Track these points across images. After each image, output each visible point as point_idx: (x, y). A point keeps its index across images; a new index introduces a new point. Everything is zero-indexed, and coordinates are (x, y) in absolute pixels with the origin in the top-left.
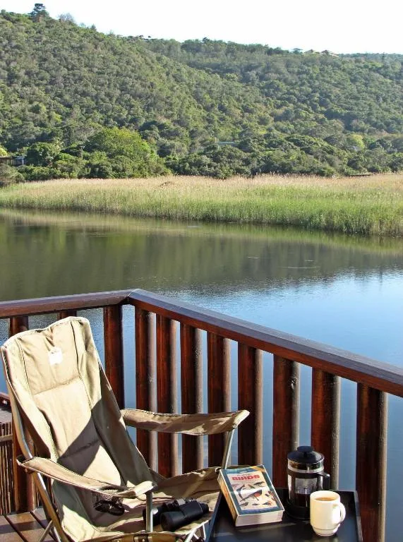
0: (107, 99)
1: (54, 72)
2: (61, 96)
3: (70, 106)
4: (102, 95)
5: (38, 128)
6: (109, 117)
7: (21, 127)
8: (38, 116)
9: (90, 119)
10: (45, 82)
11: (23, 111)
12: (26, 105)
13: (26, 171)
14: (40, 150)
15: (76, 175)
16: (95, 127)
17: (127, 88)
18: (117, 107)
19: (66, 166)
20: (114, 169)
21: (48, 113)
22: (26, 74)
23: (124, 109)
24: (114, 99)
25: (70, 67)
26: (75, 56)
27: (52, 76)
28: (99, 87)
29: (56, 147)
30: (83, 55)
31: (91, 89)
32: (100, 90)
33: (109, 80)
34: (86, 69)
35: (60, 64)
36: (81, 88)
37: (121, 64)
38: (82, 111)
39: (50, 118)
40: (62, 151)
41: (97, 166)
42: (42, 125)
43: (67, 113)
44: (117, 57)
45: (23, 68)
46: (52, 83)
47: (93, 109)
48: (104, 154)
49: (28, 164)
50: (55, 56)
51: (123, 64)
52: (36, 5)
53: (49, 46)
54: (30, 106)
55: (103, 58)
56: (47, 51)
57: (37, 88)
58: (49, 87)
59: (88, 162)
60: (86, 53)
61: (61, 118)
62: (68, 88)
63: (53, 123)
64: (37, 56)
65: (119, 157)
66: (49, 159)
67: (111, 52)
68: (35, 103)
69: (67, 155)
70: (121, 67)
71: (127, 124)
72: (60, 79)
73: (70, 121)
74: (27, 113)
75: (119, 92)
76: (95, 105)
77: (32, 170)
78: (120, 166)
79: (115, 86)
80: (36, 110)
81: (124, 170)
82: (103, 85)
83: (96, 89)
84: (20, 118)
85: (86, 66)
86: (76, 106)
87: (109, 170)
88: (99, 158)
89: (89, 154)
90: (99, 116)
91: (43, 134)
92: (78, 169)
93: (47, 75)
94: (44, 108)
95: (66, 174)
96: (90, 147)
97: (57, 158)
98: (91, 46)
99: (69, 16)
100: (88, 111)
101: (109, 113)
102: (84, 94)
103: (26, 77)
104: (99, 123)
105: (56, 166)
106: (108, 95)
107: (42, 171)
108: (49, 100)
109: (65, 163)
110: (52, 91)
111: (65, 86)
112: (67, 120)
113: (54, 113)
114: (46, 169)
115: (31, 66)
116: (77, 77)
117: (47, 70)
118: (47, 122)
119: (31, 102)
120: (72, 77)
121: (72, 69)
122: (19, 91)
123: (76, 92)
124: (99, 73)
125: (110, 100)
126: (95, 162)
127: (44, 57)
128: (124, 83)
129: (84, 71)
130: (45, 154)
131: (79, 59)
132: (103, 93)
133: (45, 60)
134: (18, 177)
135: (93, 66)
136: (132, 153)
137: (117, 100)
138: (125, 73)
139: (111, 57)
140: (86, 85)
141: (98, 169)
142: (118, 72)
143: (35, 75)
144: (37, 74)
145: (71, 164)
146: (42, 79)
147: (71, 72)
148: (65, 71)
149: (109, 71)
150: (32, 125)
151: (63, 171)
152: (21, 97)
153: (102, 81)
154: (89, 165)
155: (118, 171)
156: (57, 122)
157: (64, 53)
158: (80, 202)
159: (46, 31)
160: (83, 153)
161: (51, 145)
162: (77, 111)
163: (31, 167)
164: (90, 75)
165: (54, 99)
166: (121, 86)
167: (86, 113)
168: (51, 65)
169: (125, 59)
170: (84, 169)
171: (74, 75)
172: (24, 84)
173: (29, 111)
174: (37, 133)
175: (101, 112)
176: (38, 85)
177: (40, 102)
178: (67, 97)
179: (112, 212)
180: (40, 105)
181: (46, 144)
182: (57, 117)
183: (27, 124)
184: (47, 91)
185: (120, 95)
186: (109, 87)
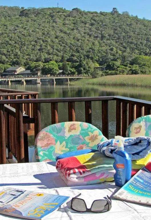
0: (141, 45)
1: (119, 35)
2: (122, 44)
3: (125, 48)
4: (139, 43)
5: (112, 57)
7: (105, 56)
8: (112, 52)
9: (133, 53)
10: (116, 38)
11: (107, 50)
12: (108, 48)
13: (106, 72)
14: (112, 64)
15: (126, 74)
16: (134, 56)
17: (149, 40)
18: (145, 48)
19: (122, 70)
20: (141, 71)
21: (116, 51)
22: (108, 36)
23: (148, 49)
24: (144, 45)
25: (126, 32)
26: (128, 28)
27: (119, 36)
28: (138, 40)
29: (118, 63)
30: (131, 27)
31: (134, 41)
32: (138, 41)
33: (142, 37)
34: (132, 33)
35: (122, 31)
36: (130, 40)
37: (147, 30)
38: (130, 49)
39: (117, 52)
40: (120, 65)
41: (134, 70)
42: (114, 55)
43: (124, 51)
44: (146, 27)
45: (107, 33)
46: (118, 39)
47: (135, 49)
48: (138, 65)
49: (107, 70)
50: (120, 28)
51: (148, 30)
52: (114, 8)
53: (118, 24)
54: (109, 48)
55: (140, 28)
56: (117, 26)
57: (112, 41)
58: (117, 40)
59: (131, 69)
60: (133, 26)
61: (122, 53)
62: (125, 41)
63: (118, 54)
64: (113, 28)
65: (144, 66)
66: (115, 68)
67: (143, 25)
68: (111, 47)
69: (122, 66)
70: (147, 32)
71: (149, 55)
72: (122, 37)
73: (125, 54)
74: (108, 51)
75: (145, 42)
76: (136, 47)
77: (108, 72)
78: (144, 70)
79: (144, 39)
80: (112, 50)
81: (145, 72)
82: (139, 39)
83: (136, 41)
84: (105, 53)
85: (133, 32)
86: (128, 48)
87: (139, 72)
88: (135, 67)
89: (131, 66)
90: (137, 51)
91: (114, 59)
92: (126, 71)
93: (117, 36)
94: (115, 49)
95: (121, 73)
96: (132, 63)
97: (118, 67)
98: (135, 23)
99: (126, 12)
100: (133, 49)
101: (141, 51)
102: (131, 43)
103: (108, 37)
104: (137, 54)
105: (117, 70)
106: (141, 43)
107: (112, 72)
108: (117, 45)
109: (121, 69)
110: (118, 42)
111: (124, 40)
112: (124, 53)
113: (119, 51)
114: (114, 72)
115: (110, 32)
116: (128, 36)
117: (117, 34)
118: (116, 54)
119: (110, 47)
120: (126, 36)
121: (127, 33)
122: (105, 42)
123: (128, 42)
124: (138, 34)
125: (142, 45)
126: (134, 69)
127: (116, 29)
128: (148, 38)
129: (132, 34)
130: (113, 66)
131: (130, 29)
132: (139, 42)
133: (116, 30)
134: (102, 74)
135: (135, 31)
136: (149, 66)
137: (145, 45)
138: (148, 34)
139: (143, 27)
140: (132, 39)
141: (134, 71)
142: (146, 34)
143: (112, 36)
144: (113, 36)
145: (123, 69)
146: (114, 37)
147: (126, 34)
148: (124, 34)
149: (142, 33)
150: (110, 55)
151: (120, 72)
152: (106, 45)
153: (139, 37)
154: (130, 70)
155: (143, 72)
156: (120, 54)
157: (124, 27)
159: (117, 18)
160: (129, 65)
161: (116, 62)
162: (128, 50)
163: (108, 71)
164: (134, 35)
165: (119, 45)
166: (147, 39)
168: (118, 32)
169: (149, 28)
170: (129, 71)
171: (127, 35)
172: (107, 40)
173: (109, 50)
174: (112, 59)
176: (113, 40)
177: (114, 46)
178: (124, 44)
179: (137, 86)
180: (113, 48)
181: (114, 62)
182: (120, 52)
183: (107, 55)
184: (116, 42)
185: (146, 43)
186: (142, 40)
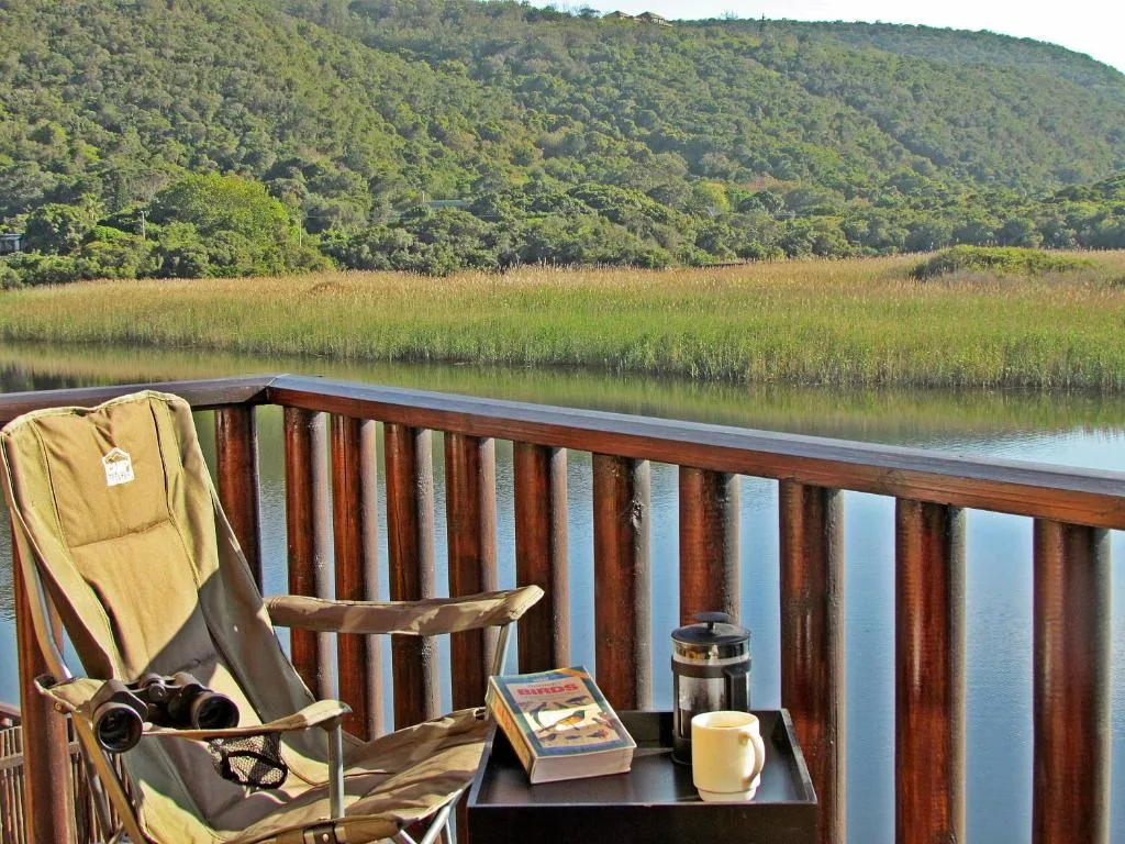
0: (196, 114)
1: (81, 58)
2: (96, 107)
3: (114, 128)
4: (185, 105)
5: (50, 175)
6: (199, 150)
7: (12, 172)
8: (49, 150)
9: (160, 156)
10: (62, 78)
11: (16, 139)
12: (22, 126)
13: (24, 264)
14: (55, 221)
15: (133, 273)
16: (170, 172)
17: (235, 91)
18: (217, 130)
19: (111, 252)
20: (213, 259)
21: (69, 142)
22: (20, 62)
23: (231, 135)
24: (210, 114)
25: (115, 47)
26: (126, 23)
27: (78, 67)
28: (178, 89)
29: (88, 213)
30: (143, 23)
31: (161, 94)
32: (179, 95)
33: (197, 74)
34: (149, 52)
35: (94, 41)
36: (140, 92)
37: (223, 41)
38: (142, 137)
39: (73, 153)
40: (102, 223)
41: (177, 252)
42: (57, 168)
43: (110, 144)
44: (215, 26)
45: (15, 49)
46: (77, 79)
47: (165, 134)
48: (192, 227)
49: (28, 251)
50: (83, 23)
51: (228, 40)
54: (32, 128)
55: (186, 29)
56: (65, 14)
57: (45, 91)
58: (72, 88)
59: (157, 244)
60: (149, 17)
61: (98, 154)
62: (111, 91)
63: (79, 163)
64: (43, 23)
65: (223, 233)
66: (72, 240)
67: (202, 15)
68: (43, 123)
69: (111, 230)
70: (223, 48)
71: (237, 166)
72: (95, 73)
73: (115, 160)
74: (25, 142)
75: (220, 98)
76: (170, 127)
77: (37, 262)
78: (225, 253)
79: (212, 86)
80: (44, 137)
81: (233, 261)
82: (185, 84)
83: (170, 93)
84: (10, 154)
85: (149, 45)
86: (130, 128)
87: (203, 260)
88: (181, 235)
89: (158, 228)
90: (177, 148)
91: (60, 187)
92: (135, 261)
93: (68, 65)
94: (60, 134)
95: (111, 270)
96: (159, 216)
97: (90, 237)
100: (155, 139)
101: (200, 143)
102: (146, 103)
103: (22, 68)
104: (178, 163)
105: (87, 253)
106: (196, 105)
107: (59, 265)
108: (71, 115)
109: (109, 247)
110: (78, 96)
111: (106, 87)
112: (111, 157)
113: (83, 142)
114: (68, 260)
115: (32, 44)
116: (130, 69)
117: (67, 53)
118: (67, 163)
119: (33, 121)
120: (120, 68)
121: (120, 51)
122: (8, 96)
123: (129, 98)
124: (177, 60)
125: (203, 115)
126: (172, 245)
127: (60, 26)
128: (231, 81)
129: (146, 56)
130: (64, 229)
131: (134, 30)
132: (187, 100)
133: (62, 32)
134: (8, 276)
135: (163, 45)
136: (249, 227)
137: (216, 115)
138: (231, 60)
139: (200, 22)
140: (150, 85)
141: (177, 260)
142: (216, 57)
143: (40, 64)
144: (45, 61)
145: (120, 250)
146: (56, 72)
147: (117, 57)
148: (105, 56)
149: (198, 55)
150: (35, 168)
151: (103, 263)
152: (13, 110)
153: (183, 75)
154: (157, 251)
155: (220, 263)
156: (90, 161)
157: (102, 17)
158: (142, 328)
160: (146, 226)
161: (78, 210)
162: (132, 138)
163: (35, 255)
164: (159, 63)
165: (81, 114)
166: (224, 85)
167: (150, 142)
168: (76, 44)
169: (233, 30)
170: (148, 258)
171: (125, 64)
172: (18, 84)
173: (30, 139)
174: (47, 186)
175: (183, 141)
176: (47, 85)
177: (53, 119)
178: (109, 109)
180: (54, 126)
181: (68, 209)
182: (89, 151)
183: (25, 167)
184: (66, 97)
185: (223, 106)
186: (198, 89)
